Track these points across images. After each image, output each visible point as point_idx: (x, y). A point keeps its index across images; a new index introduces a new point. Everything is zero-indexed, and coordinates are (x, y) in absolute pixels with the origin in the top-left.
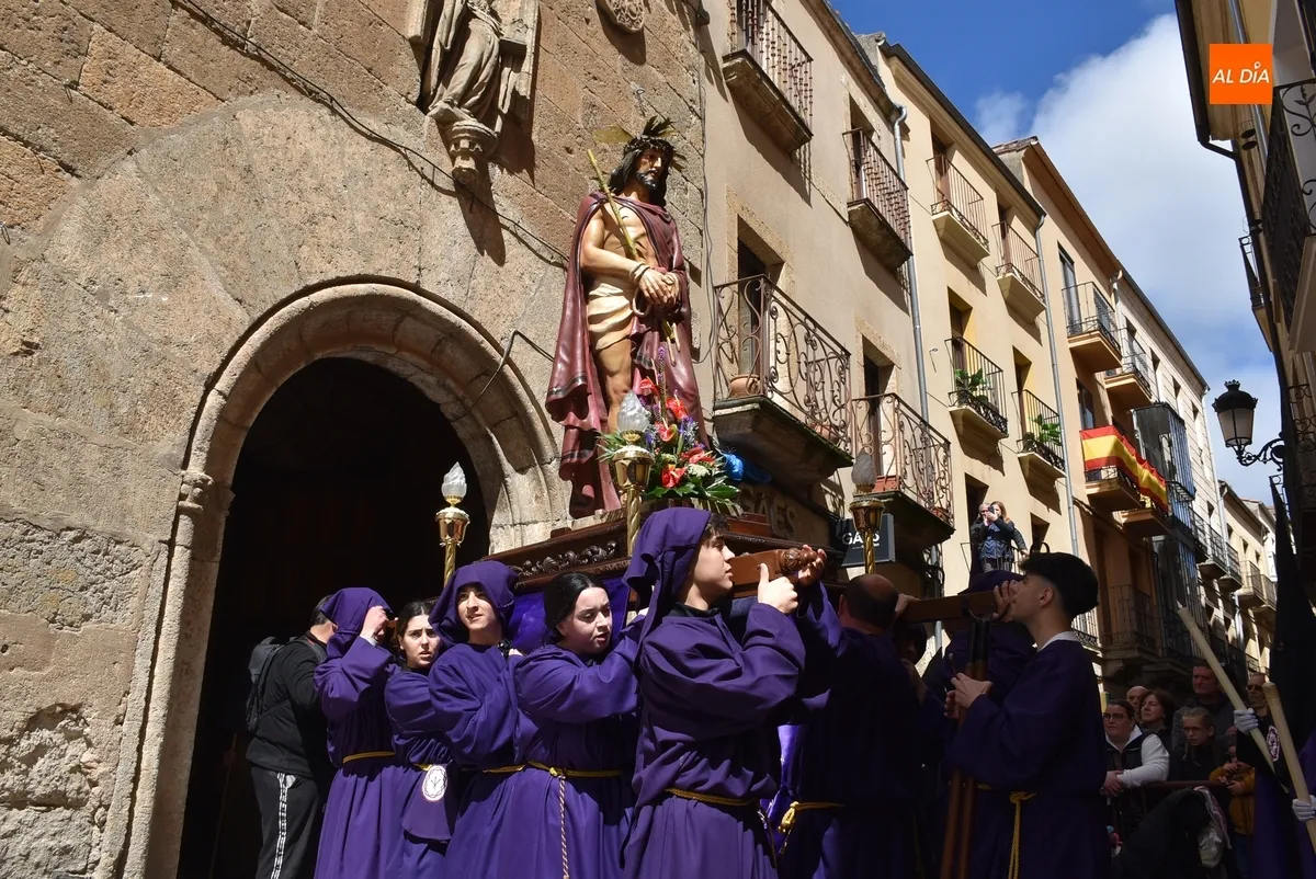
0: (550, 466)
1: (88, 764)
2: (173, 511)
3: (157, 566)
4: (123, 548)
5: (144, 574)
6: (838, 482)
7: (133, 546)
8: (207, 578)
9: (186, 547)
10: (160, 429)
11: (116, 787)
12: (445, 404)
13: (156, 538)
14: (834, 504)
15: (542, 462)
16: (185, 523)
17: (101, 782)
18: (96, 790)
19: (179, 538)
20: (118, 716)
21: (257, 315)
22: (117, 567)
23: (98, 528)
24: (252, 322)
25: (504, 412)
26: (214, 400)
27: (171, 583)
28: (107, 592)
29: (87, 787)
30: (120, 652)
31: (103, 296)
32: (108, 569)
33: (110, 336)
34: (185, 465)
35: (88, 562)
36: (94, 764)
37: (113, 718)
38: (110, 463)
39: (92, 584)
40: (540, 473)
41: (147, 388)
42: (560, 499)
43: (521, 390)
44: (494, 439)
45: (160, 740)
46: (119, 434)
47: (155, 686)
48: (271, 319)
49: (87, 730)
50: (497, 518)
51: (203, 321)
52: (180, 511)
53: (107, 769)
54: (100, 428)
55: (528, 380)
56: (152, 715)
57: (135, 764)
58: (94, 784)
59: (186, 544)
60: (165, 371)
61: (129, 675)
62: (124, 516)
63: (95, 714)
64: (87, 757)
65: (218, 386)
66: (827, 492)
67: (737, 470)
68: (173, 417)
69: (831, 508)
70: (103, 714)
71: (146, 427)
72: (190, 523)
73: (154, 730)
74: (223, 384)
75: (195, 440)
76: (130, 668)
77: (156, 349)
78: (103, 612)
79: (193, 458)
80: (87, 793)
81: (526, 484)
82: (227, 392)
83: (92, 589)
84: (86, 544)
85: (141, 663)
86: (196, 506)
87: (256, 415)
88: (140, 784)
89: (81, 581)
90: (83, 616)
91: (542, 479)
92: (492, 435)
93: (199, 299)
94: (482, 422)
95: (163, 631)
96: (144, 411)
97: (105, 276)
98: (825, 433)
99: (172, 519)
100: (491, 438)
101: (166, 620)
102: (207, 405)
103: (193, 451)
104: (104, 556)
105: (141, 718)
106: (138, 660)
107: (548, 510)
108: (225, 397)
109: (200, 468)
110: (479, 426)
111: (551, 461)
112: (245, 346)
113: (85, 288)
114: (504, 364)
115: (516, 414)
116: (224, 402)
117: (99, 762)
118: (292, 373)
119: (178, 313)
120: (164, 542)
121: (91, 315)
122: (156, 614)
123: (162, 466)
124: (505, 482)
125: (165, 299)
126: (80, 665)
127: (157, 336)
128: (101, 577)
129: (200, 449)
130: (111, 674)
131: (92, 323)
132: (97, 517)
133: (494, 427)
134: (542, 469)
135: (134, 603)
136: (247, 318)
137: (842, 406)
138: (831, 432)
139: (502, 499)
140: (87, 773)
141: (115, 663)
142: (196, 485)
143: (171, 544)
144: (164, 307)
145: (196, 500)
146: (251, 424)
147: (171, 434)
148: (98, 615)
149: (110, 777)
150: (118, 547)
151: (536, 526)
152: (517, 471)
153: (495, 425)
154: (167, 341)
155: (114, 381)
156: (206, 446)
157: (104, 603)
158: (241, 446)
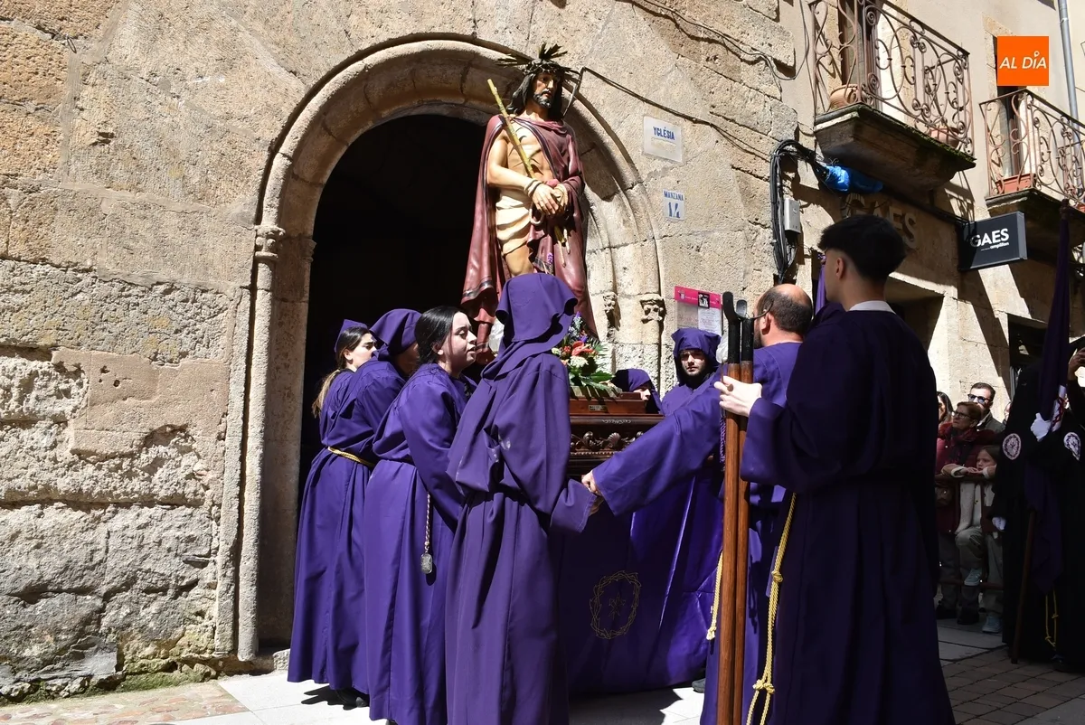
0: (632, 191)
1: (199, 472)
2: (251, 261)
3: (241, 308)
4: (208, 295)
5: (229, 315)
6: (965, 187)
7: (217, 293)
8: (298, 315)
9: (266, 290)
10: (231, 192)
11: (225, 490)
13: (238, 285)
14: (961, 208)
15: (625, 189)
16: (263, 270)
17: (211, 486)
18: (208, 493)
19: (259, 284)
20: (219, 434)
21: (312, 83)
22: (205, 312)
23: (185, 281)
24: (308, 90)
25: (584, 145)
26: (280, 163)
27: (256, 322)
28: (199, 333)
29: (202, 490)
30: (216, 381)
31: (165, 85)
32: (197, 314)
33: (175, 119)
34: (258, 220)
35: (179, 309)
36: (204, 472)
37: (215, 436)
38: (189, 226)
39: (185, 327)
40: (625, 199)
41: (215, 159)
42: (645, 221)
43: (594, 123)
45: (260, 451)
46: (194, 201)
47: (251, 408)
48: (327, 85)
49: (194, 445)
51: (260, 96)
52: (256, 261)
53: (215, 476)
54: (176, 197)
55: (602, 113)
56: (251, 432)
57: (239, 472)
58: (207, 488)
59: (266, 288)
60: (229, 142)
61: (227, 400)
62: (207, 269)
63: (199, 433)
64: (198, 467)
65: (283, 149)
66: (952, 197)
67: (842, 181)
68: (242, 181)
69: (958, 213)
70: (207, 431)
71: (218, 192)
72: (268, 269)
73: (254, 443)
74: (288, 146)
75: (265, 198)
76: (227, 394)
77: (219, 124)
78: (197, 349)
79: (265, 214)
80: (203, 495)
81: (614, 210)
82: (291, 154)
83: (185, 331)
84: (175, 294)
85: (236, 390)
86: (270, 254)
87: (329, 172)
88: (247, 487)
89: (175, 326)
90: (180, 354)
91: (627, 203)
93: (255, 76)
95: (254, 362)
96: (214, 178)
97: (164, 68)
98: (942, 137)
99: (251, 268)
101: (255, 353)
102: (274, 168)
103: (264, 209)
104: (192, 303)
105: (241, 434)
106: (232, 387)
107: (636, 232)
108: (289, 158)
109: (272, 222)
111: (633, 185)
112: (304, 112)
113: (147, 81)
114: (574, 100)
115: (594, 146)
116: (289, 163)
117: (208, 470)
118: (360, 132)
119: (236, 90)
120: (246, 288)
121: (156, 103)
122: (244, 348)
123: (236, 223)
124: (591, 210)
125: (222, 80)
126: (182, 394)
127: (218, 113)
128: (192, 321)
129: (270, 206)
130: (210, 400)
131: (157, 110)
134: (626, 194)
135: (223, 340)
136: (303, 86)
137: (961, 109)
138: (948, 135)
140: (200, 480)
141: (212, 391)
142: (268, 237)
143: (253, 289)
144: (222, 88)
145: (271, 249)
146: (325, 180)
147: (241, 196)
148: (193, 352)
149: (219, 482)
150: (204, 295)
151: (626, 249)
152: (604, 199)
154: (229, 116)
155: (183, 157)
156: (276, 202)
157: (198, 342)
158: (317, 201)
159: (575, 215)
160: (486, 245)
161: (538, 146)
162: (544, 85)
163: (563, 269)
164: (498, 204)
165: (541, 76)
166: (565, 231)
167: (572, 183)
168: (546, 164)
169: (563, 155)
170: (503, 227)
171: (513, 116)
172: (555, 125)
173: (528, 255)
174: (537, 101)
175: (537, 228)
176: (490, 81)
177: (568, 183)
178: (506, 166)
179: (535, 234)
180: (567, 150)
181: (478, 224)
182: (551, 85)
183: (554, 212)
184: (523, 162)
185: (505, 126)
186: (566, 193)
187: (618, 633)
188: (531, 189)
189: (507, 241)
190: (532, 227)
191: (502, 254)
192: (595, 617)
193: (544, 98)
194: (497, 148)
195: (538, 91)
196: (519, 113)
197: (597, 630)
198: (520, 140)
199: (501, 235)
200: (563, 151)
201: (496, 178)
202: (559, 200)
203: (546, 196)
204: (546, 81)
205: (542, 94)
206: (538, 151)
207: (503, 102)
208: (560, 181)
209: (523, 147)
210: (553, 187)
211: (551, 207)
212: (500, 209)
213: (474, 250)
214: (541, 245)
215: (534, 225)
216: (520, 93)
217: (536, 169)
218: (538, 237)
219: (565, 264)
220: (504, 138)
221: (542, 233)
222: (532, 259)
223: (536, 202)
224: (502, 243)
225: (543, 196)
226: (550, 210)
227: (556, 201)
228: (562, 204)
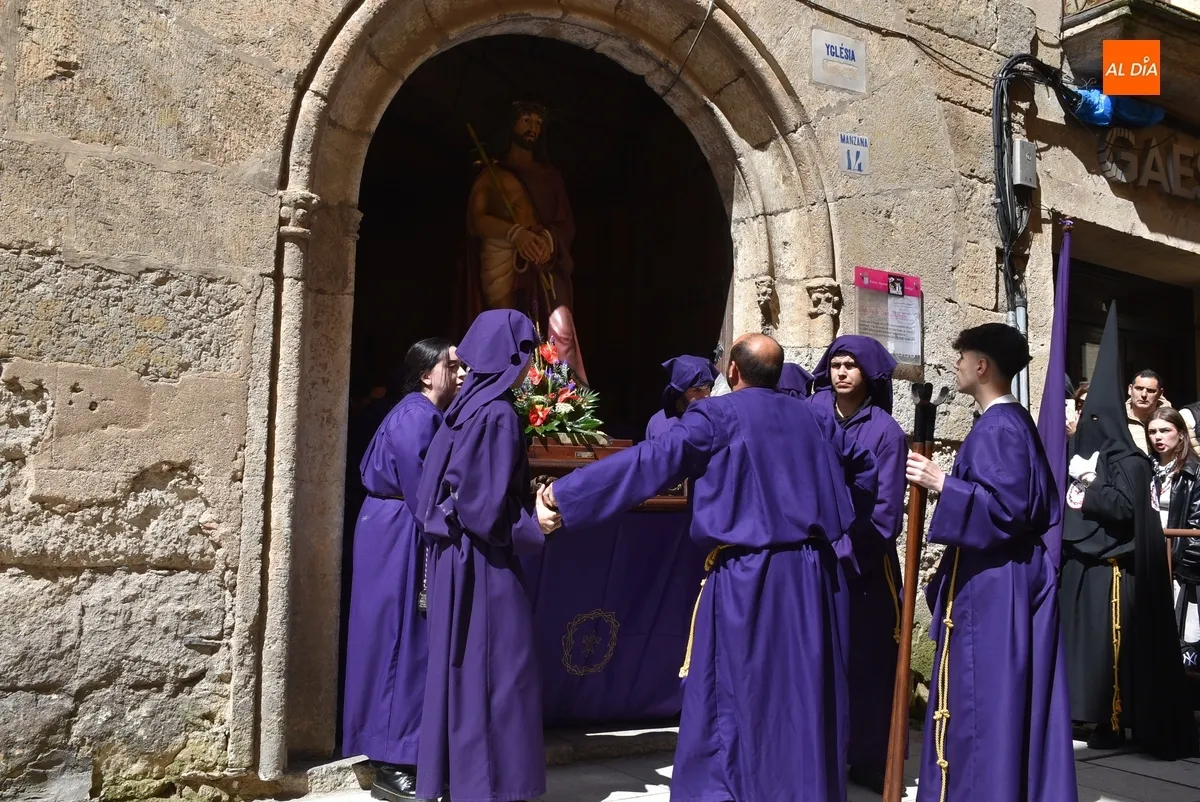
0: (795, 136)
1: (207, 525)
2: (274, 239)
3: (262, 303)
4: (218, 286)
5: (246, 313)
7: (229, 283)
8: (340, 313)
9: (296, 279)
10: (244, 145)
11: (243, 549)
12: (649, 74)
13: (258, 272)
15: (785, 133)
16: (291, 252)
17: (223, 543)
18: (220, 552)
19: (287, 270)
20: (235, 472)
22: (213, 309)
23: (184, 267)
25: (728, 73)
26: (310, 104)
27: (283, 321)
28: (206, 337)
29: (211, 549)
30: (229, 402)
32: (203, 311)
33: (163, 43)
34: (283, 183)
35: (178, 305)
36: (214, 525)
37: (228, 475)
38: (188, 192)
39: (186, 329)
40: (785, 146)
41: (221, 99)
42: (813, 177)
43: (742, 40)
44: (717, 110)
45: (290, 496)
46: (194, 157)
47: (277, 438)
49: (201, 489)
50: (737, 211)
52: (282, 239)
53: (229, 529)
54: (169, 152)
55: (754, 26)
56: (277, 470)
57: (261, 524)
58: (218, 546)
59: (296, 275)
60: (241, 76)
61: (244, 428)
62: (214, 250)
63: (207, 471)
64: (206, 517)
65: (314, 85)
67: (1101, 111)
68: (259, 130)
70: (217, 470)
71: (227, 145)
72: (298, 250)
73: (281, 485)
74: (321, 81)
75: (292, 153)
76: (244, 419)
77: (225, 50)
78: (203, 359)
79: (292, 175)
80: (212, 555)
81: (770, 162)
82: (325, 92)
83: (186, 335)
84: (171, 285)
85: (257, 414)
86: (300, 230)
87: (378, 117)
88: (272, 545)
89: (172, 328)
90: (180, 365)
91: (788, 154)
92: (713, 105)
94: (696, 89)
95: (280, 376)
96: (220, 126)
99: (274, 248)
100: (712, 109)
101: (282, 364)
102: (302, 111)
103: (291, 167)
104: (196, 296)
105: (264, 473)
106: (251, 411)
107: (801, 193)
108: (324, 98)
109: (302, 185)
110: (695, 97)
111: (797, 127)
112: (341, 33)
115: (742, 74)
116: (323, 104)
117: (219, 522)
118: (420, 61)
120: (268, 275)
121: (136, 20)
122: (267, 357)
123: (253, 188)
124: (739, 164)
126: (183, 419)
127: (223, 35)
128: (196, 322)
129: (299, 164)
130: (221, 427)
131: (138, 31)
132: (180, 254)
133: (715, 95)
134: (786, 141)
135: (239, 347)
139: (739, 187)
140: (208, 535)
141: (224, 415)
142: (297, 206)
143: (278, 277)
145: (301, 223)
146: (373, 127)
147: (259, 150)
148: (197, 362)
149: (234, 538)
150: (211, 285)
151: (788, 216)
152: (756, 147)
153: (719, 92)
154: (238, 40)
155: (177, 95)
156: (306, 159)
157: (203, 349)
158: (364, 156)
176: (469, 126)
187: (592, 671)
192: (566, 653)
197: (568, 666)
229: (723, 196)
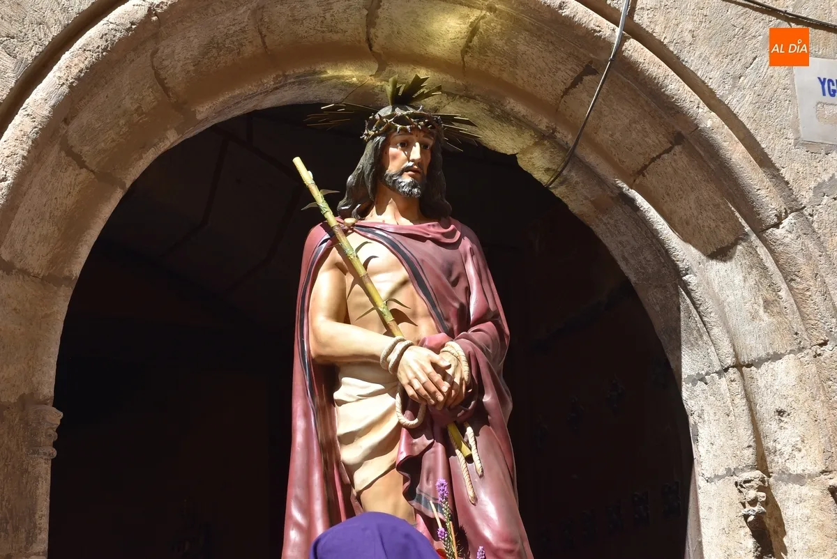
0: (778, 232)
12: (523, 152)
15: (760, 228)
24: (23, 69)
25: (655, 139)
40: (762, 251)
42: (818, 298)
43: (675, 86)
44: (641, 201)
48: (66, 57)
50: (689, 364)
55: (692, 61)
81: (738, 279)
87: (84, 252)
91: (769, 262)
92: (634, 193)
94: (603, 168)
100: (632, 201)
107: (798, 327)
110: (601, 181)
111: (780, 219)
114: (623, 39)
115: (678, 139)
118: (150, 157)
124: (685, 285)
133: (637, 177)
134: (765, 242)
139: (688, 322)
146: (77, 269)
151: (779, 366)
153: (641, 172)
158: (61, 317)
159: (487, 399)
160: (317, 477)
161: (403, 273)
162: (403, 155)
163: (472, 508)
164: (337, 395)
165: (398, 138)
166: (470, 431)
167: (476, 336)
168: (422, 305)
169: (455, 283)
170: (350, 438)
171: (349, 221)
172: (432, 229)
173: (402, 488)
174: (394, 187)
175: (414, 432)
176: (297, 161)
177: (467, 337)
178: (346, 320)
179: (410, 446)
180: (463, 274)
181: (299, 438)
182: (416, 153)
183: (441, 398)
184: (375, 306)
185: (334, 241)
186: (463, 358)
188: (392, 358)
189: (358, 465)
190: (404, 431)
191: (354, 492)
193: (406, 179)
194: (324, 286)
195: (392, 168)
196: (363, 214)
198: (366, 265)
199: (349, 454)
200: (454, 276)
201: (325, 345)
202: (450, 372)
203: (423, 368)
204: (406, 146)
205: (401, 173)
206: (404, 283)
207: (327, 198)
208: (452, 335)
209: (374, 279)
210: (437, 349)
211: (433, 388)
212: (341, 403)
213: (295, 490)
214: (426, 463)
215: (407, 427)
216: (361, 176)
217: (399, 317)
218: (417, 451)
219: (476, 498)
220: (337, 265)
221: (423, 441)
222: (410, 494)
223: (404, 381)
224: (351, 469)
225: (416, 368)
226: (433, 395)
227: (445, 376)
228: (457, 380)
229: (664, 339)
